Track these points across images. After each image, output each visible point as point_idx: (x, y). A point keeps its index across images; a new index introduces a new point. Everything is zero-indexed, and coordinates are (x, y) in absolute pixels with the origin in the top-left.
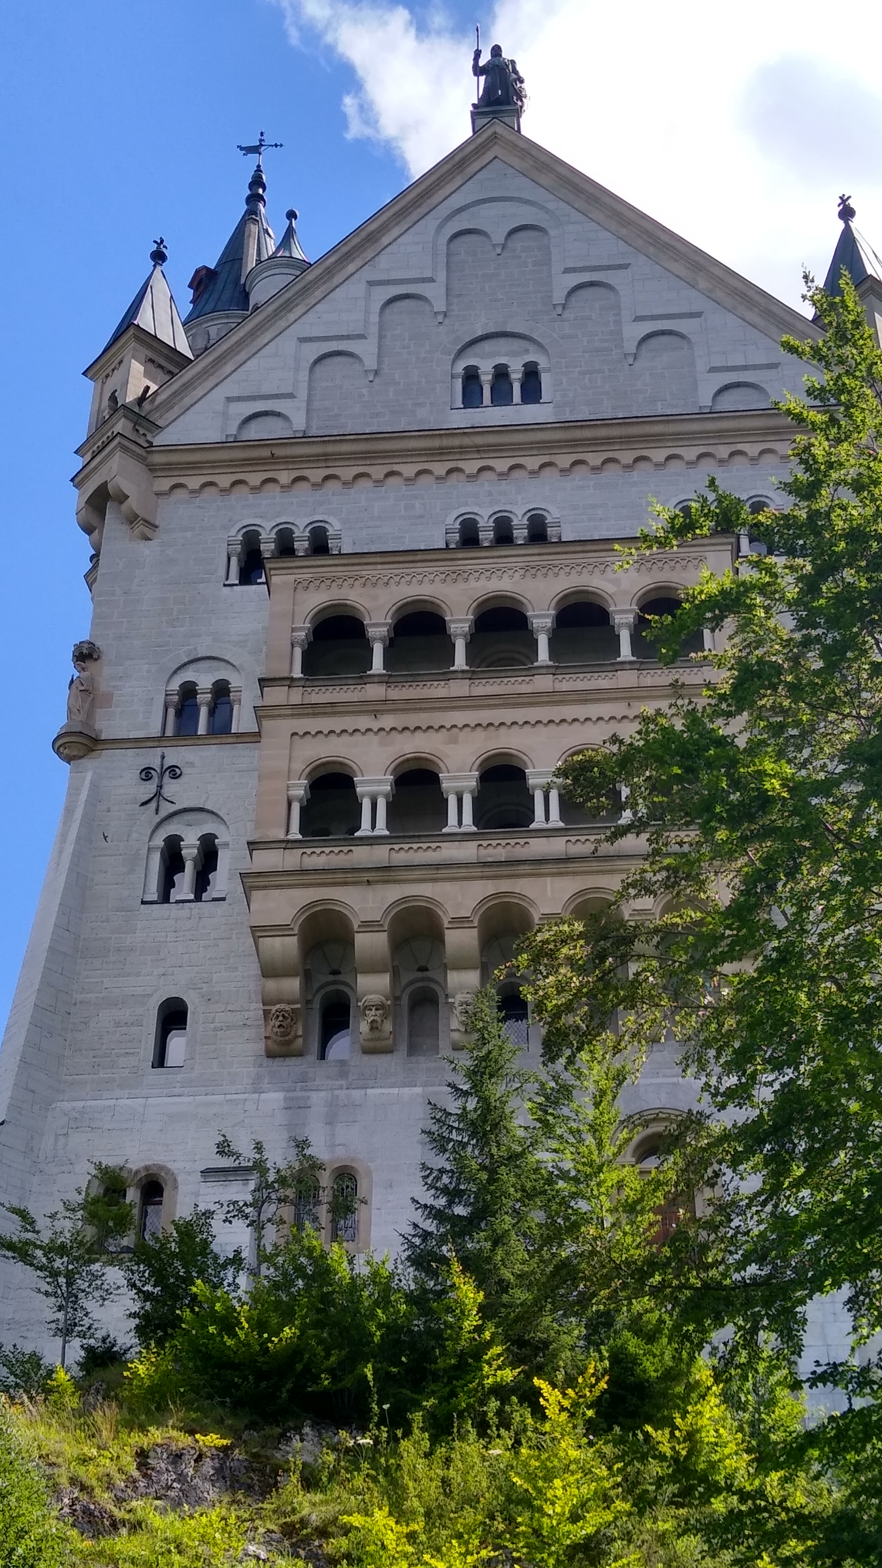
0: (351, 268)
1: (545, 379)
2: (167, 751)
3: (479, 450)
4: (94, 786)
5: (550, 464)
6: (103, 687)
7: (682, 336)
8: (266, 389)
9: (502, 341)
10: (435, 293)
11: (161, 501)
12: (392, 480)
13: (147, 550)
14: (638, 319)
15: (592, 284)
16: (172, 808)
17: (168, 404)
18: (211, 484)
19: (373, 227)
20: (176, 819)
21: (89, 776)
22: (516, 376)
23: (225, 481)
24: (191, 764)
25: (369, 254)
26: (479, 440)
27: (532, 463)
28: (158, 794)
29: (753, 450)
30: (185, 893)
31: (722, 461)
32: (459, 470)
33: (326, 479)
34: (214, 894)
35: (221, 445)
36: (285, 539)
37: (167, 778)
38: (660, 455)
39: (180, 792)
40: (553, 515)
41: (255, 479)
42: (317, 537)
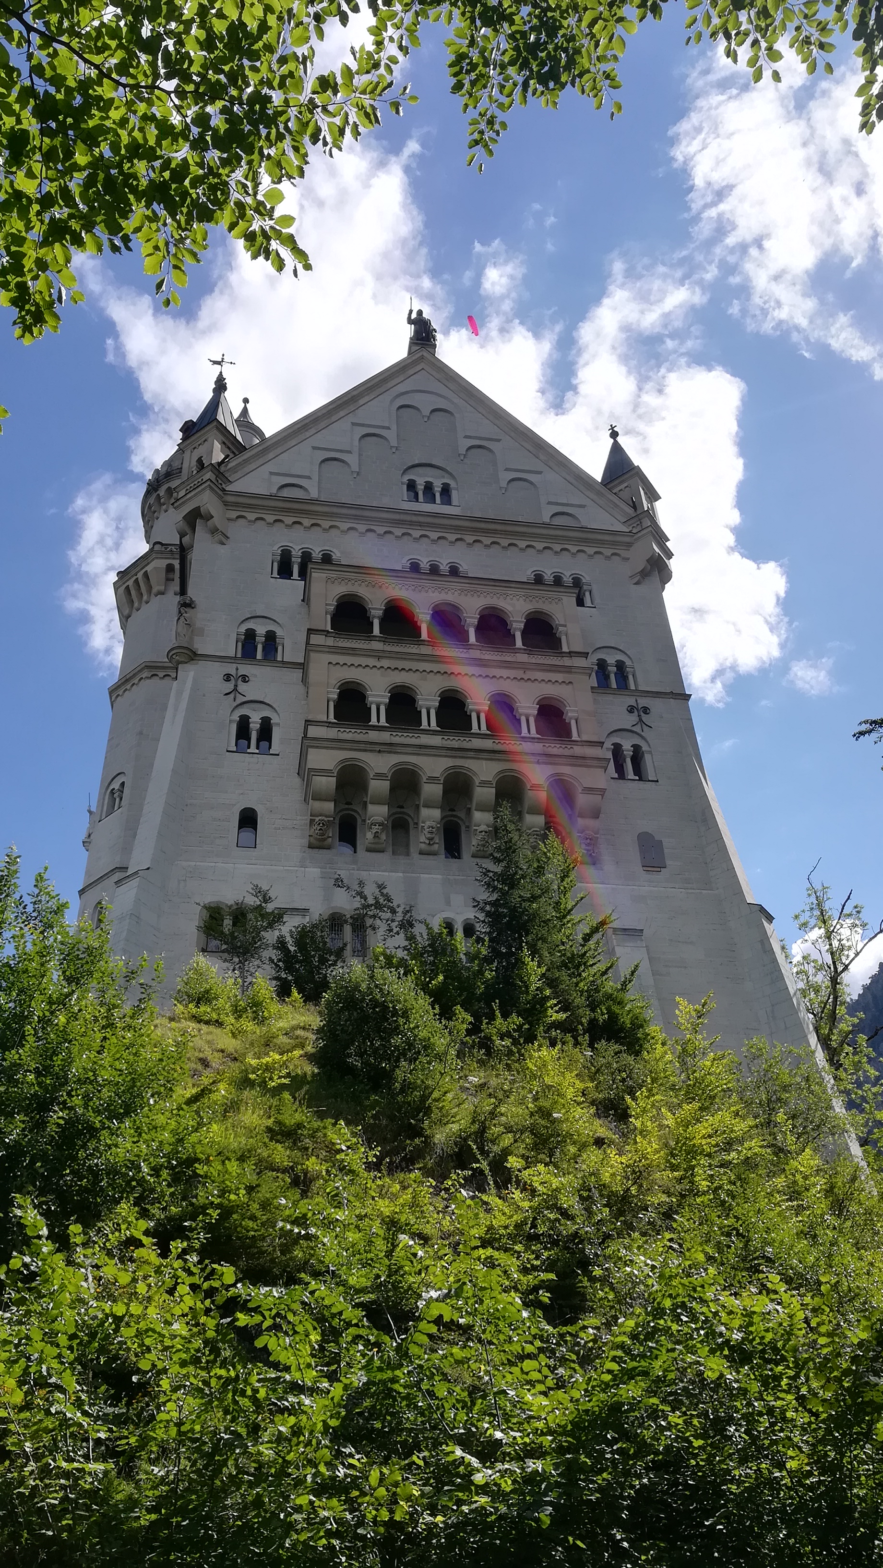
0: (342, 413)
1: (454, 494)
2: (239, 666)
3: (421, 525)
4: (195, 681)
5: (461, 539)
7: (531, 483)
8: (293, 472)
9: (428, 469)
10: (391, 435)
11: (231, 523)
12: (369, 534)
13: (222, 550)
14: (507, 469)
15: (480, 447)
16: (245, 699)
17: (235, 470)
18: (262, 519)
19: (355, 393)
20: (246, 706)
21: (192, 674)
22: (437, 489)
23: (270, 518)
24: (255, 676)
25: (352, 408)
26: (421, 519)
27: (452, 537)
28: (235, 689)
29: (574, 549)
30: (253, 749)
31: (556, 552)
32: (409, 534)
33: (331, 527)
34: (271, 752)
35: (271, 497)
36: (306, 557)
37: (240, 682)
38: (522, 544)
39: (249, 691)
40: (464, 567)
41: (289, 520)
42: (327, 559)
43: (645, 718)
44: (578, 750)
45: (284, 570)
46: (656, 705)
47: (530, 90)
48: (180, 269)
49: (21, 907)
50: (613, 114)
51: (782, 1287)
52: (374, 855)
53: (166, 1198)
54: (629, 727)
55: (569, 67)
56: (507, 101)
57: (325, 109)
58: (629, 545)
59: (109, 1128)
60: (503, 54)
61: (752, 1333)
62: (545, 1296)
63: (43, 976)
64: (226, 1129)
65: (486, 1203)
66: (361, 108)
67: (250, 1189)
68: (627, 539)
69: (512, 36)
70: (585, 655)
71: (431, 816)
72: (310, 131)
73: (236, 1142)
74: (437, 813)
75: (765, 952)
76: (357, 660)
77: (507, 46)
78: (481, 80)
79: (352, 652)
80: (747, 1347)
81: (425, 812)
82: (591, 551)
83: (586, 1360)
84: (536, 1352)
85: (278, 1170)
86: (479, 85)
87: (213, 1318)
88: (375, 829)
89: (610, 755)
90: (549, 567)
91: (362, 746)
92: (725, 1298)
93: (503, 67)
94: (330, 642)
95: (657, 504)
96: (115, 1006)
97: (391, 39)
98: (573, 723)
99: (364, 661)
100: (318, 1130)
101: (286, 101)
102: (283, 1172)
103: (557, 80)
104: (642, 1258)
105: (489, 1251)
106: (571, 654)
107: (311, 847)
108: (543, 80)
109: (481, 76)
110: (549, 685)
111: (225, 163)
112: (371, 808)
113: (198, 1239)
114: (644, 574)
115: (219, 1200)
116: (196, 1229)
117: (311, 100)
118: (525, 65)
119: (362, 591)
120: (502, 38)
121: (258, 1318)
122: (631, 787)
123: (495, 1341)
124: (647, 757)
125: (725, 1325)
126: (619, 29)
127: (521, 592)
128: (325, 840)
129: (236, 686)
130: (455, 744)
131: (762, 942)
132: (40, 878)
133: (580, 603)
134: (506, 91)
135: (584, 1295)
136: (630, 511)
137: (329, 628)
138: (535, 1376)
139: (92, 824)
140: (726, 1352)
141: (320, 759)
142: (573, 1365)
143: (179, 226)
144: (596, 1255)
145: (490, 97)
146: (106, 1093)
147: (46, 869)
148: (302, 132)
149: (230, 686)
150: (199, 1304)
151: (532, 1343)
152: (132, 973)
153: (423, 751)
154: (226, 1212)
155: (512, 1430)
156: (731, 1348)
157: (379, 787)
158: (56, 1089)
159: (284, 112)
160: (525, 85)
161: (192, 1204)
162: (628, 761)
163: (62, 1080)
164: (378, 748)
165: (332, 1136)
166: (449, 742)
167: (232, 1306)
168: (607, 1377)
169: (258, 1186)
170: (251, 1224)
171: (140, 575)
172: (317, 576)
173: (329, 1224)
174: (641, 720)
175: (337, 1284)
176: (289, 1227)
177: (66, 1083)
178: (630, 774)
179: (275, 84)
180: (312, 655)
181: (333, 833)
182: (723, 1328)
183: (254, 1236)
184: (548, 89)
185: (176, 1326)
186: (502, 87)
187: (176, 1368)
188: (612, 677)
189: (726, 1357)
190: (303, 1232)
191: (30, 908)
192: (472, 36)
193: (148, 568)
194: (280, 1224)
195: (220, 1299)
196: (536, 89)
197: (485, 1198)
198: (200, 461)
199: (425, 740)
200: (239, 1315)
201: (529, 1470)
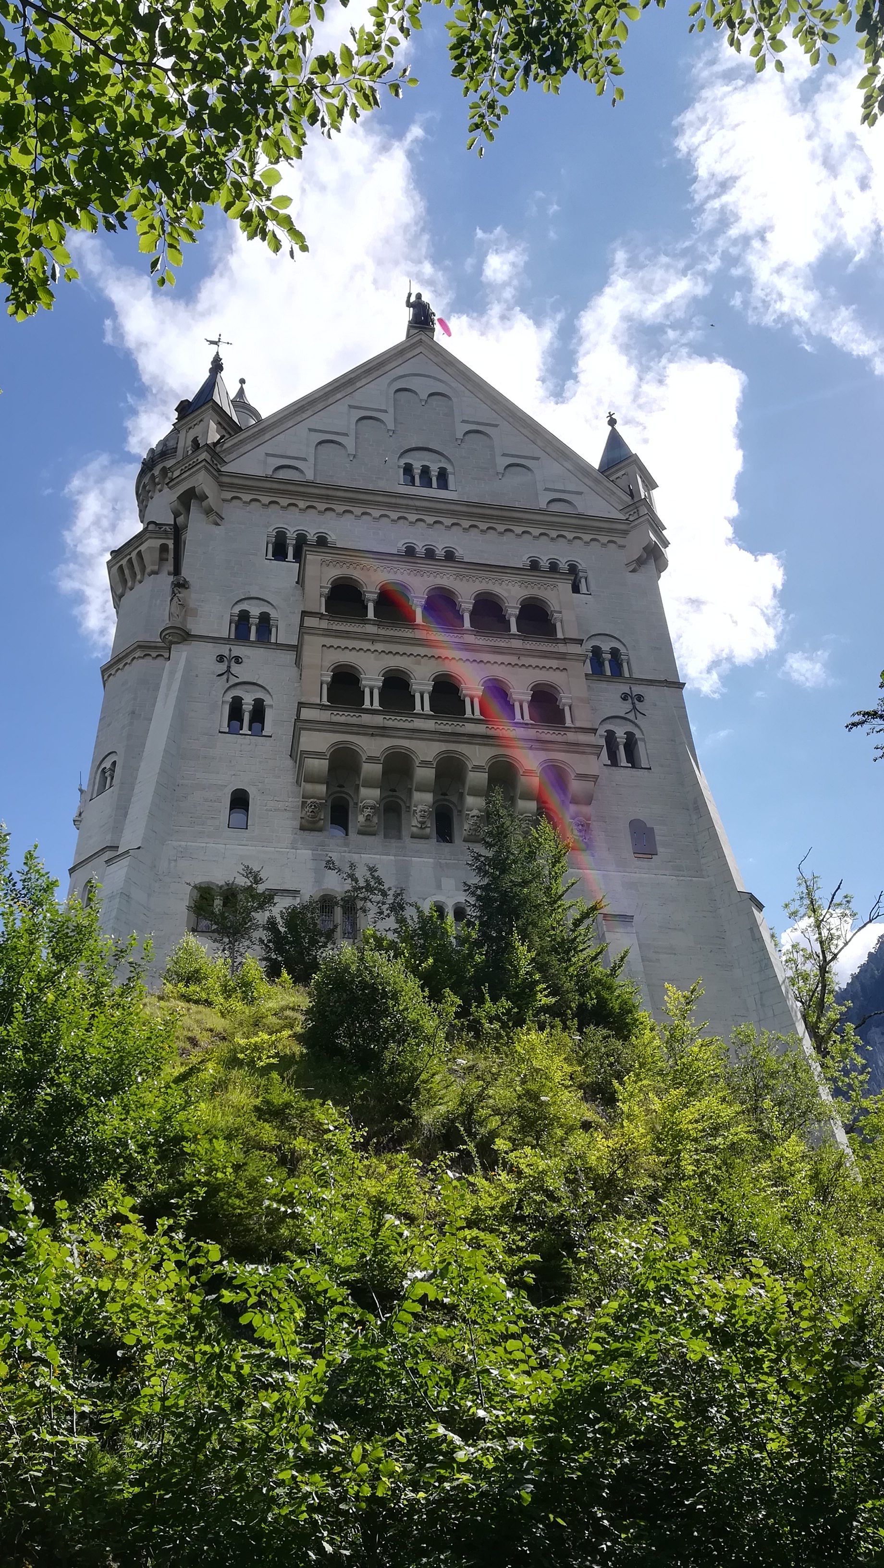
0: (339, 396)
1: (451, 479)
2: (232, 647)
3: (417, 509)
4: (188, 661)
5: (457, 524)
6: (192, 605)
7: (529, 469)
8: (289, 454)
9: (426, 453)
10: (388, 419)
11: (225, 504)
12: (364, 517)
13: (217, 531)
14: (504, 455)
15: (477, 432)
16: (237, 681)
17: (230, 450)
18: (257, 500)
19: (352, 376)
20: (239, 687)
21: (184, 655)
22: (434, 473)
23: (266, 500)
24: (249, 657)
25: (350, 390)
26: (418, 503)
27: (448, 522)
28: (228, 670)
29: (570, 536)
30: (245, 730)
31: (552, 539)
32: (405, 518)
33: (327, 509)
34: (264, 733)
35: (266, 479)
36: (301, 540)
37: (233, 663)
38: (519, 530)
39: (242, 672)
40: (459, 552)
41: (284, 502)
42: (322, 541)
43: (639, 705)
44: (571, 737)
45: (279, 552)
46: (649, 693)
47: (532, 75)
48: (175, 247)
49: (10, 885)
50: (614, 100)
51: (765, 1272)
52: (365, 838)
53: (153, 1176)
54: (622, 715)
55: (570, 52)
56: (508, 85)
57: (323, 90)
58: (625, 533)
59: (96, 1105)
60: (505, 37)
61: (734, 1316)
62: (529, 1278)
63: (31, 954)
64: (214, 1108)
65: (473, 1185)
66: (360, 89)
67: (237, 1168)
68: (624, 527)
69: (514, 20)
70: (580, 642)
71: (423, 800)
72: (308, 111)
73: (224, 1120)
74: (429, 797)
75: (754, 940)
76: (351, 644)
77: (509, 30)
78: (482, 64)
79: (346, 635)
80: (730, 1330)
81: (417, 796)
82: (587, 538)
83: (570, 1340)
84: (519, 1332)
85: (265, 1149)
86: (480, 69)
87: (198, 1294)
88: (367, 812)
89: (603, 742)
90: (546, 552)
91: (355, 729)
92: (709, 1281)
93: (505, 51)
94: (324, 624)
95: (654, 493)
96: (104, 985)
97: (392, 20)
98: (567, 709)
99: (357, 644)
100: (305, 1110)
101: (285, 81)
102: (270, 1152)
103: (559, 65)
104: (627, 1241)
105: (475, 1232)
106: (566, 641)
107: (302, 828)
108: (545, 65)
109: (483, 59)
110: (544, 671)
111: (221, 142)
112: (363, 791)
113: (184, 1216)
114: (640, 562)
115: (206, 1178)
116: (182, 1206)
117: (310, 81)
118: (527, 49)
119: (356, 574)
120: (504, 21)
121: (243, 1295)
122: (624, 774)
123: (479, 1320)
124: (640, 744)
125: (708, 1307)
126: (622, 16)
127: (518, 578)
128: (315, 822)
129: (229, 667)
130: (448, 729)
131: (751, 929)
132: (29, 856)
133: (576, 589)
134: (507, 75)
135: (568, 1276)
136: (627, 499)
137: (323, 611)
138: (519, 1355)
139: (83, 802)
140: (709, 1335)
141: (312, 741)
142: (556, 1345)
143: (175, 205)
144: (581, 1237)
145: (491, 80)
146: (94, 1071)
147: (36, 847)
148: (299, 113)
149: (223, 667)
150: (184, 1280)
151: (515, 1323)
152: (122, 952)
153: (416, 735)
154: (213, 1189)
155: (495, 1408)
156: (714, 1331)
157: (371, 769)
158: (44, 1065)
159: (283, 92)
160: (527, 70)
161: (179, 1182)
162: (622, 748)
163: (50, 1057)
164: (371, 731)
165: (320, 1116)
166: (442, 726)
167: (218, 1282)
168: (590, 1358)
169: (245, 1164)
170: (237, 1202)
171: (134, 555)
172: (312, 559)
173: (315, 1203)
174: (634, 708)
175: (323, 1263)
176: (275, 1205)
177: (54, 1060)
178: (623, 761)
179: (274, 63)
180: (306, 637)
181: (325, 815)
182: (706, 1311)
183: (240, 1214)
184: (549, 73)
185: (161, 1302)
186: (504, 71)
187: (161, 1344)
188: (607, 664)
189: (708, 1339)
190: (289, 1211)
191: (19, 886)
192: (474, 19)
193: (142, 548)
194: (267, 1203)
195: (205, 1276)
196: (538, 74)
197: (471, 1179)
198: (195, 441)
199: (419, 724)
200: (224, 1292)
201: (511, 1448)
